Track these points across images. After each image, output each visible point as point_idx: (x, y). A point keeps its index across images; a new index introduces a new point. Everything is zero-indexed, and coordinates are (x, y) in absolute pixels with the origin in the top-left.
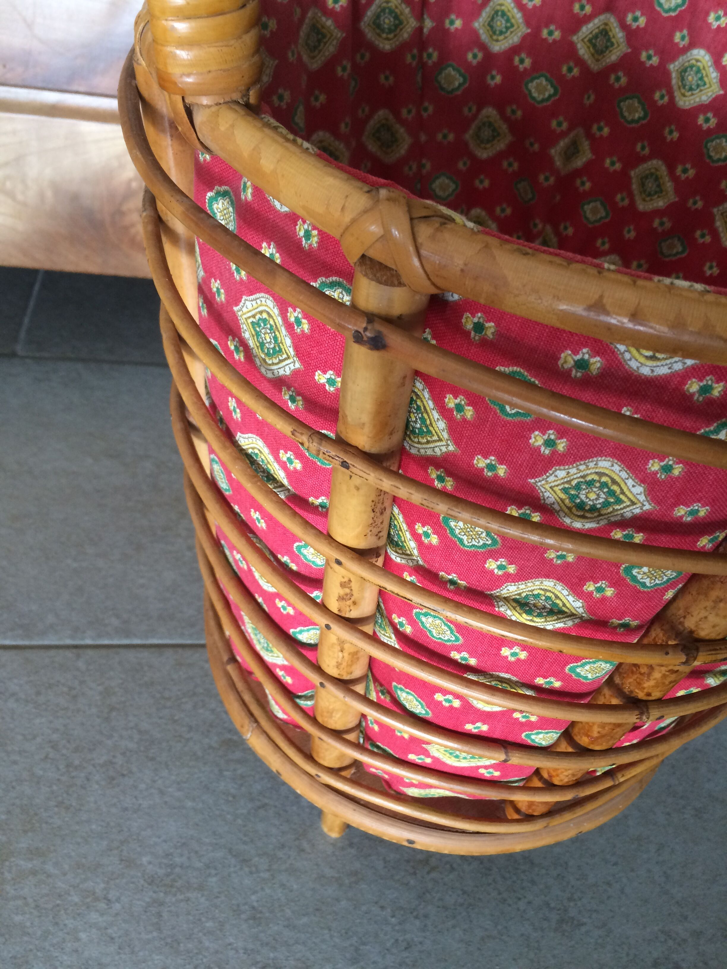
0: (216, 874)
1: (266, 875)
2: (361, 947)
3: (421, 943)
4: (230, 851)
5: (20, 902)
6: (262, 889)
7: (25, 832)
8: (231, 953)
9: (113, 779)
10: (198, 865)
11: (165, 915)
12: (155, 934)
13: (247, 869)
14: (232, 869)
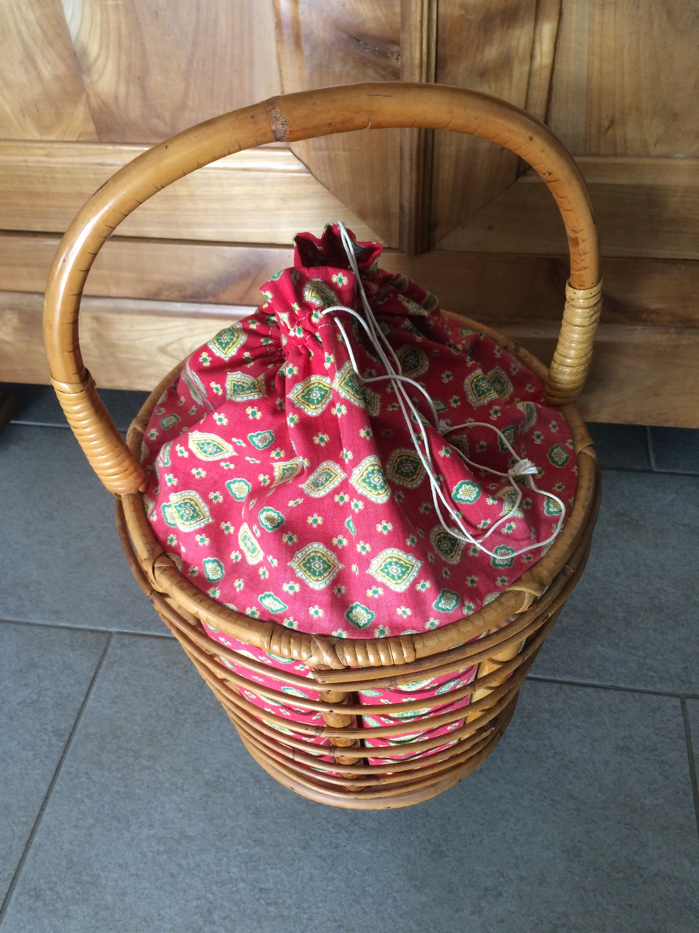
0: (241, 786)
1: (267, 791)
2: (311, 842)
3: (344, 846)
4: (252, 774)
5: (140, 783)
6: (264, 799)
7: (149, 745)
8: (239, 830)
9: (198, 723)
10: (233, 779)
11: (210, 803)
12: (203, 812)
13: (258, 786)
14: (250, 785)
